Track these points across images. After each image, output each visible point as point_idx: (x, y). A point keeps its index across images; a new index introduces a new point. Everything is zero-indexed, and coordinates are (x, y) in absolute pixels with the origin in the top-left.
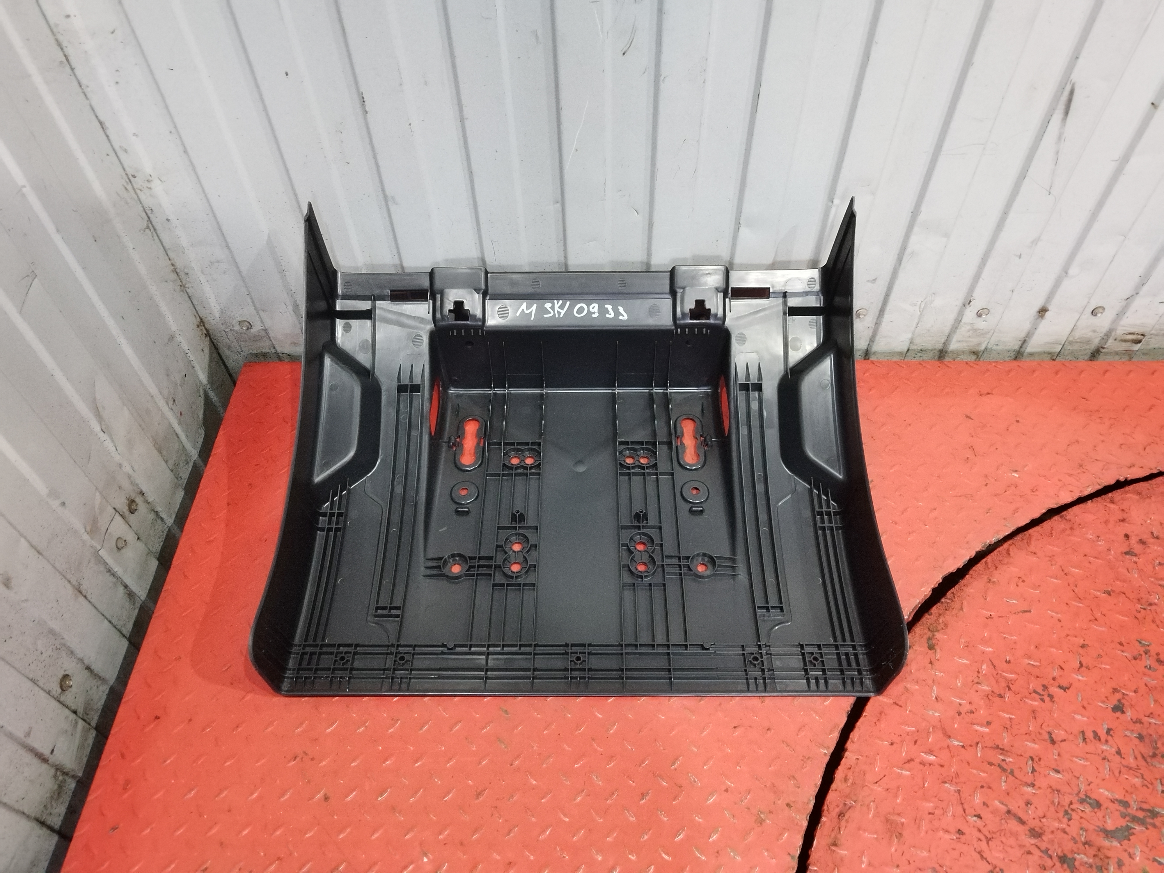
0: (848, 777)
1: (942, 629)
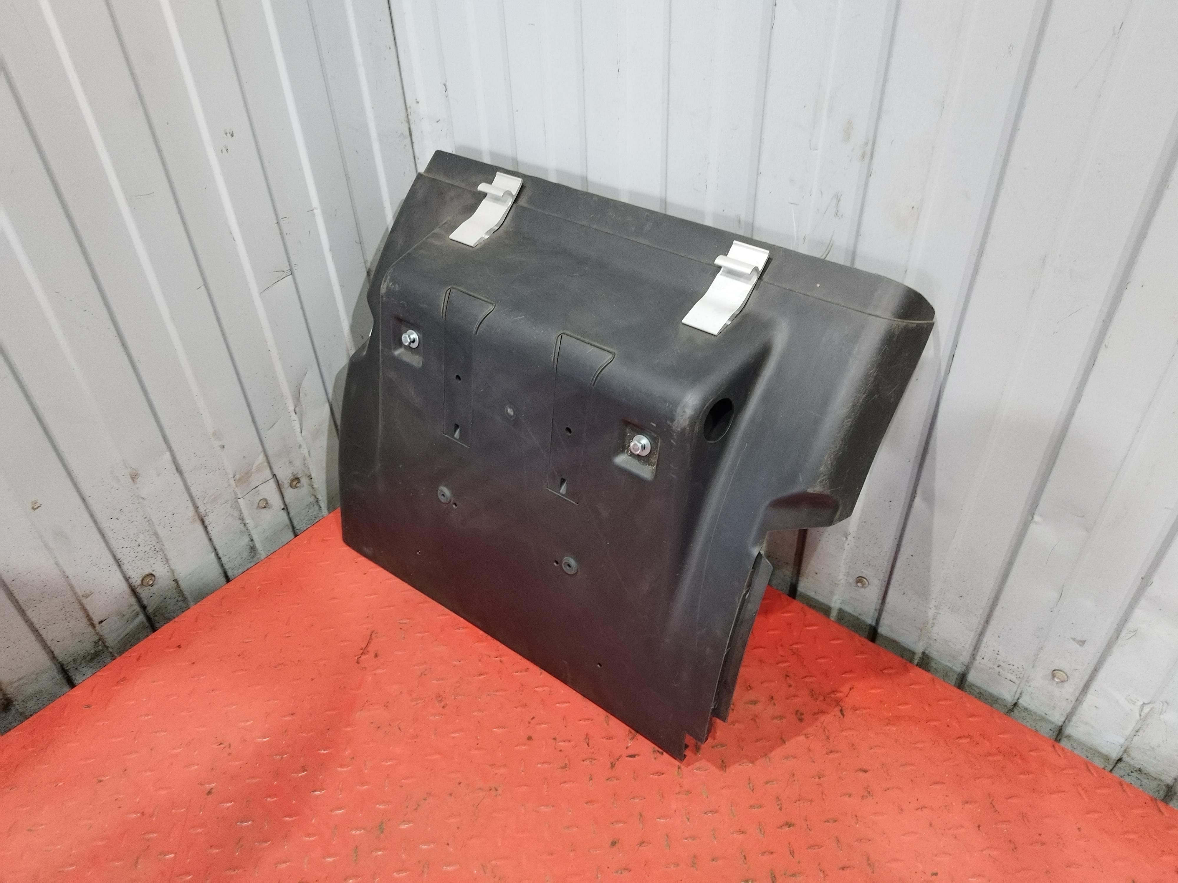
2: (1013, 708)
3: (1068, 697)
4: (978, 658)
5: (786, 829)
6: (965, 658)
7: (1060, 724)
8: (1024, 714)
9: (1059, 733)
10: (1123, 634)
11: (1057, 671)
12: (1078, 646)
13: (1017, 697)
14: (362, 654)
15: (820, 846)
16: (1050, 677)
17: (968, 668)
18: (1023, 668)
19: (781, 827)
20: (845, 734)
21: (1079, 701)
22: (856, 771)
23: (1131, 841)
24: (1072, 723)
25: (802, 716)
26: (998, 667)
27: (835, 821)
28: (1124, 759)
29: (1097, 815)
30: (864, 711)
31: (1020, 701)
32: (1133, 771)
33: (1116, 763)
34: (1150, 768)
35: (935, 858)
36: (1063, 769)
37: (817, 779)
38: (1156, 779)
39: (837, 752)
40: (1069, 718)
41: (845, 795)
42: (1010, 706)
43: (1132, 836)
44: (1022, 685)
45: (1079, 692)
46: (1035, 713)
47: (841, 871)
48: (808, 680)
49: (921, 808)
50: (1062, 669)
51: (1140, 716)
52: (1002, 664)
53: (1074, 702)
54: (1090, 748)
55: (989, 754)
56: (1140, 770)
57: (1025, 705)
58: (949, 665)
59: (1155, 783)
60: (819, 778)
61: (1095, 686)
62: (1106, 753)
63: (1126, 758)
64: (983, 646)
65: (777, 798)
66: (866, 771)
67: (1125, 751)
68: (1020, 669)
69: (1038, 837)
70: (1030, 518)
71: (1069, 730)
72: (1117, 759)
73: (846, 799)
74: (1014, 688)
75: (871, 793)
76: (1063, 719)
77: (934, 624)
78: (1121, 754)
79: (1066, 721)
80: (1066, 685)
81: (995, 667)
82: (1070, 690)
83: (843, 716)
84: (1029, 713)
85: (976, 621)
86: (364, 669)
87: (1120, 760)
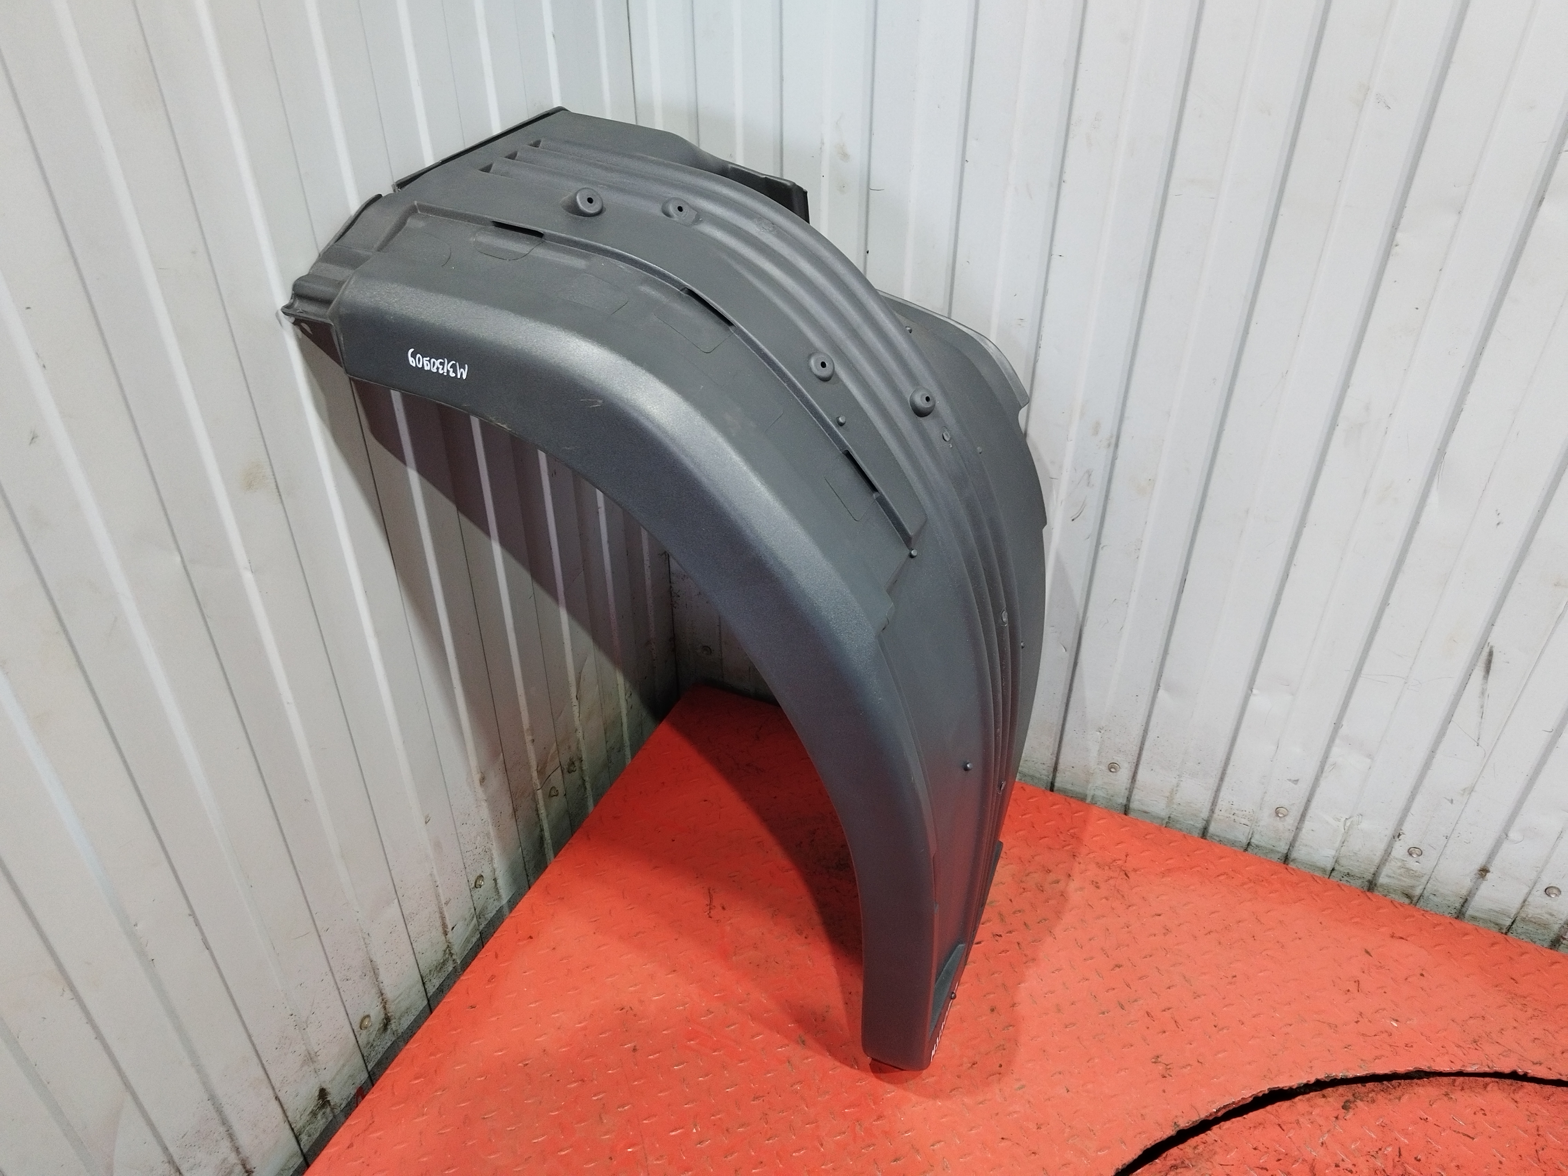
0: (1199, 1147)
1: (1368, 1101)
2: (1247, 848)
3: (1290, 827)
4: (1217, 811)
5: (1117, 969)
6: (1205, 814)
7: (1286, 852)
8: (1256, 851)
9: (1286, 859)
10: (1326, 768)
11: (1279, 809)
12: (1293, 785)
13: (1250, 837)
14: (710, 909)
15: (1147, 977)
16: (1275, 814)
17: (1208, 822)
18: (1253, 811)
19: (1113, 969)
20: (1134, 890)
21: (1298, 829)
22: (1153, 916)
23: (1357, 923)
24: (1296, 848)
25: (1098, 885)
26: (1233, 815)
27: (1151, 956)
28: (1336, 868)
29: (1330, 911)
30: (1142, 871)
31: (1253, 840)
32: (1343, 876)
33: (1331, 873)
34: (1356, 871)
35: (1231, 965)
36: (1298, 884)
37: (1127, 929)
38: (1360, 878)
39: (1133, 905)
40: (1292, 845)
41: (1151, 935)
42: (1245, 846)
43: (1356, 920)
44: (1253, 825)
45: (1298, 822)
46: (1266, 848)
47: (1168, 990)
48: (1091, 856)
49: (1209, 933)
50: (1283, 806)
51: (1345, 829)
52: (1236, 812)
53: (1294, 830)
54: (1311, 865)
55: (1243, 884)
56: (1348, 874)
57: (1256, 842)
58: (1192, 823)
59: (1360, 881)
60: (1128, 927)
61: (1310, 813)
62: (1323, 866)
63: (1337, 867)
64: (1220, 800)
65: (1102, 949)
66: (1160, 915)
67: (1336, 862)
68: (1251, 813)
69: (1296, 935)
70: (1250, 692)
71: (1294, 855)
72: (1331, 869)
73: (1153, 938)
74: (1247, 829)
75: (1169, 930)
76: (1287, 848)
77: (1177, 790)
78: (1333, 864)
79: (1291, 848)
80: (1287, 818)
81: (1231, 816)
82: (1290, 822)
83: (1128, 877)
84: (1260, 848)
85: (1213, 782)
86: (719, 921)
87: (1333, 869)
